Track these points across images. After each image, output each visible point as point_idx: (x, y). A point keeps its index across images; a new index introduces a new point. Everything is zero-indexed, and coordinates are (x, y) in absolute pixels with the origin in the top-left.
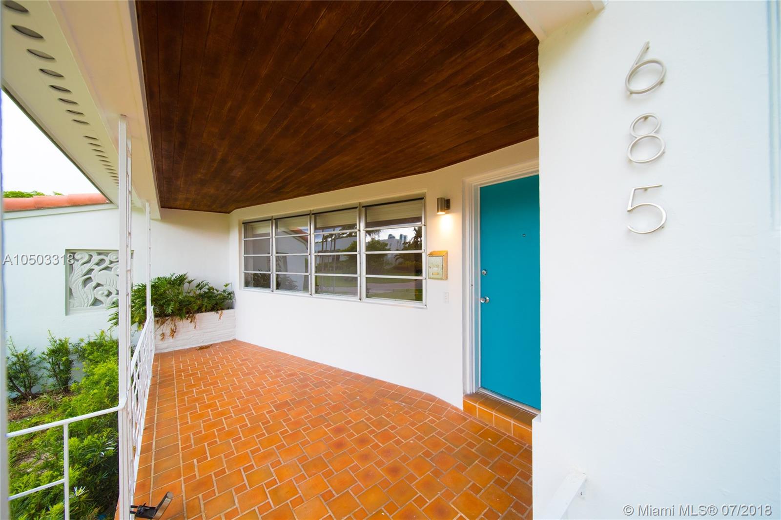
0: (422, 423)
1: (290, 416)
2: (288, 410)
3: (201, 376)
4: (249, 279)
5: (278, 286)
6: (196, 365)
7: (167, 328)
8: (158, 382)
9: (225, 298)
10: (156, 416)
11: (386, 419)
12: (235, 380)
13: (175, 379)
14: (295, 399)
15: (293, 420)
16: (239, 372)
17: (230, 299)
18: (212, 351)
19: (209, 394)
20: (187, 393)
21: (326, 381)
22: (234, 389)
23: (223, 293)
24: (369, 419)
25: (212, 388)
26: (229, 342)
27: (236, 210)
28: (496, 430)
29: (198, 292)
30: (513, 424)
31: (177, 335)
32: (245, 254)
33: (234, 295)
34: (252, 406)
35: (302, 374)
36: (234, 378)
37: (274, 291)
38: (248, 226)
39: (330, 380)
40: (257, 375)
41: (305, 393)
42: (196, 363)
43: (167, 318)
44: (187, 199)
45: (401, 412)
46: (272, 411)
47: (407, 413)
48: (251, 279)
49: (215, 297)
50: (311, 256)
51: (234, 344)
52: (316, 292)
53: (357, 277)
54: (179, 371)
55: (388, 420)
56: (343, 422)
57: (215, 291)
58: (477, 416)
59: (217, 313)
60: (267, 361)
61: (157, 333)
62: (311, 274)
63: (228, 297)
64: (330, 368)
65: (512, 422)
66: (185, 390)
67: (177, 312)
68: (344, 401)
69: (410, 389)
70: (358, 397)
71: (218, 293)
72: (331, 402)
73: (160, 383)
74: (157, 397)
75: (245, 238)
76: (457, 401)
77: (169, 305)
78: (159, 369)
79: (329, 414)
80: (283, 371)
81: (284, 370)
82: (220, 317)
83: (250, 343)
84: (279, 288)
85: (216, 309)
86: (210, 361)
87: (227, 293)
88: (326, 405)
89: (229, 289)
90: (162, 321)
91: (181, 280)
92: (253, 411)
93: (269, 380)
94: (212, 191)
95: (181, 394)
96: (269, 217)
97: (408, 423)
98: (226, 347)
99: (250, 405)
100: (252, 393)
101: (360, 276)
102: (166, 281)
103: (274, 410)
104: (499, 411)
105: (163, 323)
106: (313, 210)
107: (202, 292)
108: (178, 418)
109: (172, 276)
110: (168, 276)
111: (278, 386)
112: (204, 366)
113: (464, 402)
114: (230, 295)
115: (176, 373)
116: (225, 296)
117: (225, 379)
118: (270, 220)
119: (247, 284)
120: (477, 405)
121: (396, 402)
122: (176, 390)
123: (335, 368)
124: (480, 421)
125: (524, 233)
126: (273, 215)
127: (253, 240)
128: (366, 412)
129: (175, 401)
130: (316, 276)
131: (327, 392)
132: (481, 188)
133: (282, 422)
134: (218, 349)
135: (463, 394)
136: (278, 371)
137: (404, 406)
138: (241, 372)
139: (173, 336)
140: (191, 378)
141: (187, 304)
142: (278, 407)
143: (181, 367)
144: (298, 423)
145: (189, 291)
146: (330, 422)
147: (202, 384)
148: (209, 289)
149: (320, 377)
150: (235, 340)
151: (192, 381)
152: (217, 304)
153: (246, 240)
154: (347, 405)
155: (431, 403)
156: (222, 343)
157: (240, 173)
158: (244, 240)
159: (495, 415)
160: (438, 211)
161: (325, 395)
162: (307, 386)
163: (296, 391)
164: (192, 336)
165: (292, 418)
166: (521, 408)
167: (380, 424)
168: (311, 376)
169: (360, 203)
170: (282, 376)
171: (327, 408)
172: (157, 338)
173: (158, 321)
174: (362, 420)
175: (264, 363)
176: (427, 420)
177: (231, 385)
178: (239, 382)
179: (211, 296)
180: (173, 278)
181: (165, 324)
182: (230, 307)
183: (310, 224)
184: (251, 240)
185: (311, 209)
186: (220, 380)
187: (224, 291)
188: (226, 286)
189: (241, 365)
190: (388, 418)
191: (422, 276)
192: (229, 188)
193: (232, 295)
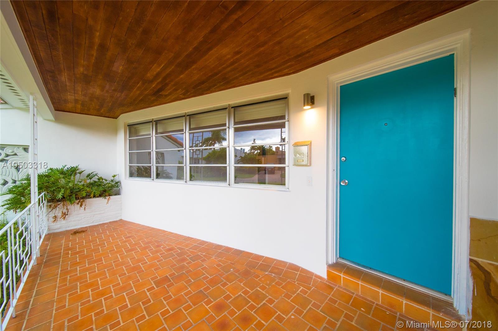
0: (295, 295)
1: (170, 293)
2: (168, 286)
3: (87, 253)
4: (134, 171)
5: (158, 176)
6: (84, 243)
7: (58, 212)
8: (44, 261)
9: (112, 186)
10: (32, 299)
11: (262, 291)
12: (119, 256)
13: (61, 258)
14: (174, 274)
15: (173, 297)
16: (123, 249)
17: (117, 187)
18: (101, 230)
19: (92, 272)
20: (70, 272)
21: (202, 254)
22: (117, 266)
23: (111, 182)
24: (246, 292)
25: (96, 265)
26: (116, 221)
27: (122, 115)
28: (363, 298)
29: (88, 181)
30: (382, 293)
31: (69, 217)
32: (129, 151)
33: (120, 183)
34: (133, 284)
35: (179, 248)
36: (118, 255)
37: (154, 179)
38: (132, 128)
39: (204, 254)
40: (139, 251)
41: (183, 267)
42: (84, 241)
43: (59, 203)
44: (76, 101)
45: (273, 284)
46: (153, 288)
47: (278, 284)
48: (135, 171)
49: (104, 186)
50: (186, 151)
51: (121, 224)
52: (190, 180)
53: (226, 167)
54: (67, 249)
55: (264, 292)
56: (222, 297)
57: (104, 181)
58: (342, 285)
59: (105, 198)
60: (148, 238)
61: (50, 216)
62: (186, 165)
63: (115, 185)
64: (203, 243)
65: (381, 291)
66: (69, 269)
67: (68, 198)
68: (219, 274)
69: (275, 260)
70: (232, 269)
71: (107, 182)
72: (208, 276)
73: (45, 262)
74: (39, 277)
75: (129, 138)
76: (321, 271)
77: (60, 191)
78: (48, 248)
79: (207, 289)
80: (162, 247)
81: (164, 245)
82: (108, 201)
83: (134, 222)
84: (159, 177)
85: (104, 195)
86: (97, 239)
87: (114, 182)
88: (204, 278)
89: (117, 179)
90: (54, 206)
91: (73, 171)
92: (134, 289)
93: (150, 255)
94: (97, 91)
95: (65, 272)
96: (150, 119)
97: (283, 295)
98: (113, 226)
99: (131, 282)
100: (134, 269)
101: (229, 166)
102: (58, 171)
103: (155, 286)
104: (364, 280)
105: (56, 207)
106: (188, 112)
107: (92, 181)
108: (55, 300)
109: (64, 167)
110: (60, 167)
111: (158, 261)
112: (91, 244)
113: (328, 272)
114: (118, 184)
115: (63, 252)
116: (113, 185)
117: (109, 256)
118: (151, 122)
119: (131, 175)
120: (342, 275)
121: (266, 273)
122: (60, 269)
123: (207, 242)
124: (344, 289)
125: (386, 123)
126: (153, 118)
127: (137, 139)
128: (242, 284)
129: (57, 282)
130: (190, 167)
131: (203, 265)
132: (341, 86)
133: (163, 300)
134: (106, 228)
135: (327, 264)
136: (158, 246)
137: (274, 276)
138: (124, 249)
139: (64, 218)
140: (78, 256)
141: (77, 191)
142: (158, 283)
143: (70, 245)
144: (178, 301)
145: (80, 180)
146: (209, 298)
147: (87, 261)
148: (99, 179)
149: (196, 251)
150: (121, 220)
151: (78, 258)
152: (105, 191)
153: (131, 139)
154: (224, 278)
155: (296, 272)
156: (110, 223)
157: (121, 67)
158: (129, 140)
159: (361, 284)
160: (304, 105)
161: (202, 269)
162: (184, 260)
163: (175, 265)
164: (83, 217)
165: (172, 295)
166: (383, 277)
167: (257, 297)
168: (187, 250)
169: (229, 105)
170: (161, 251)
171: (205, 281)
172: (50, 220)
173: (50, 205)
174: (239, 293)
175: (145, 240)
176: (299, 291)
177: (114, 262)
178: (122, 258)
179: (100, 185)
180: (64, 169)
181: (58, 209)
182: (118, 193)
183: (186, 124)
184: (135, 139)
185: (186, 111)
186: (104, 257)
187: (112, 181)
188: (114, 176)
189: (125, 242)
190: (263, 291)
191: (285, 164)
192: (113, 88)
193: (119, 184)
